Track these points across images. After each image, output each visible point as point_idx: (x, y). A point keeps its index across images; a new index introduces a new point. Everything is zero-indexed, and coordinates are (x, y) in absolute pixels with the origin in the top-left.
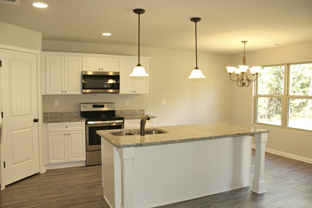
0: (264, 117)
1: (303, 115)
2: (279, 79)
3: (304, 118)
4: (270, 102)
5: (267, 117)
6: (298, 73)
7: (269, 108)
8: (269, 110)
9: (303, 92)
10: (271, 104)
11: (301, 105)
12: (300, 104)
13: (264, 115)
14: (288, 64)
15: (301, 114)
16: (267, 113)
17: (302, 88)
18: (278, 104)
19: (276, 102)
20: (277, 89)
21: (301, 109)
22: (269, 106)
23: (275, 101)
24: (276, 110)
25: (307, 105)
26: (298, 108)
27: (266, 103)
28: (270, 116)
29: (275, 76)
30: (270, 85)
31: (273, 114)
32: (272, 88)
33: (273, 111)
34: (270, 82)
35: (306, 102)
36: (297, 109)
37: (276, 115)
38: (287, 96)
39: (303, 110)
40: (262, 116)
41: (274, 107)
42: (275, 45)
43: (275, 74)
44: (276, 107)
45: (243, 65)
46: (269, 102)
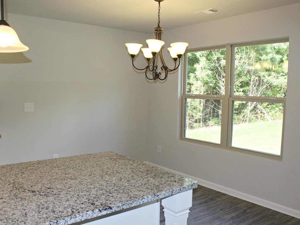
0: (199, 122)
1: (243, 119)
2: (217, 76)
3: (244, 122)
4: (207, 104)
5: (203, 121)
6: (238, 69)
7: (205, 110)
8: (205, 113)
9: (243, 91)
10: (207, 106)
11: (241, 106)
12: (239, 106)
13: (199, 119)
14: (231, 46)
15: (241, 117)
16: (203, 116)
17: (241, 87)
18: (215, 105)
19: (214, 104)
20: (214, 88)
21: (241, 112)
22: (205, 108)
23: (212, 102)
24: (213, 112)
25: (247, 106)
26: (238, 110)
27: (202, 104)
28: (206, 119)
29: (212, 72)
30: (207, 83)
31: (209, 117)
32: (208, 87)
33: (210, 113)
34: (206, 79)
35: (246, 104)
36: (237, 112)
37: (214, 119)
38: (230, 96)
39: (243, 112)
40: (197, 120)
41: (211, 110)
42: (212, 10)
43: (212, 70)
44: (214, 109)
45: (156, 39)
46: (205, 103)
